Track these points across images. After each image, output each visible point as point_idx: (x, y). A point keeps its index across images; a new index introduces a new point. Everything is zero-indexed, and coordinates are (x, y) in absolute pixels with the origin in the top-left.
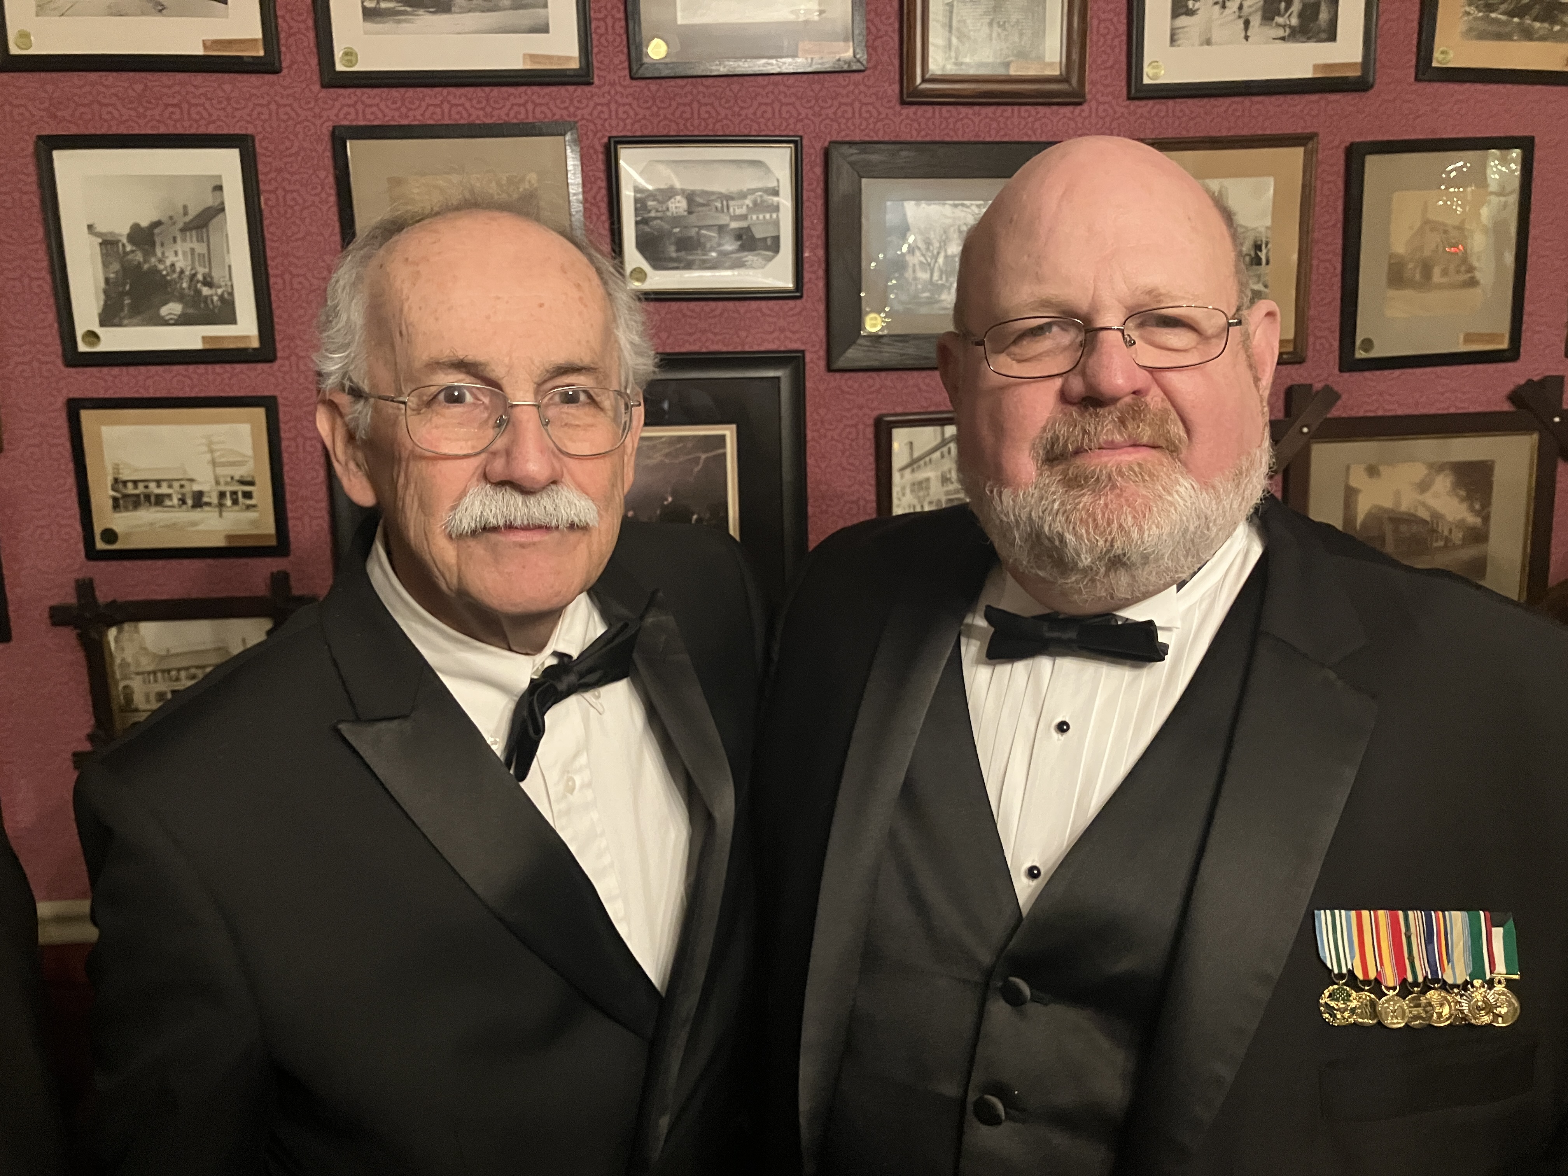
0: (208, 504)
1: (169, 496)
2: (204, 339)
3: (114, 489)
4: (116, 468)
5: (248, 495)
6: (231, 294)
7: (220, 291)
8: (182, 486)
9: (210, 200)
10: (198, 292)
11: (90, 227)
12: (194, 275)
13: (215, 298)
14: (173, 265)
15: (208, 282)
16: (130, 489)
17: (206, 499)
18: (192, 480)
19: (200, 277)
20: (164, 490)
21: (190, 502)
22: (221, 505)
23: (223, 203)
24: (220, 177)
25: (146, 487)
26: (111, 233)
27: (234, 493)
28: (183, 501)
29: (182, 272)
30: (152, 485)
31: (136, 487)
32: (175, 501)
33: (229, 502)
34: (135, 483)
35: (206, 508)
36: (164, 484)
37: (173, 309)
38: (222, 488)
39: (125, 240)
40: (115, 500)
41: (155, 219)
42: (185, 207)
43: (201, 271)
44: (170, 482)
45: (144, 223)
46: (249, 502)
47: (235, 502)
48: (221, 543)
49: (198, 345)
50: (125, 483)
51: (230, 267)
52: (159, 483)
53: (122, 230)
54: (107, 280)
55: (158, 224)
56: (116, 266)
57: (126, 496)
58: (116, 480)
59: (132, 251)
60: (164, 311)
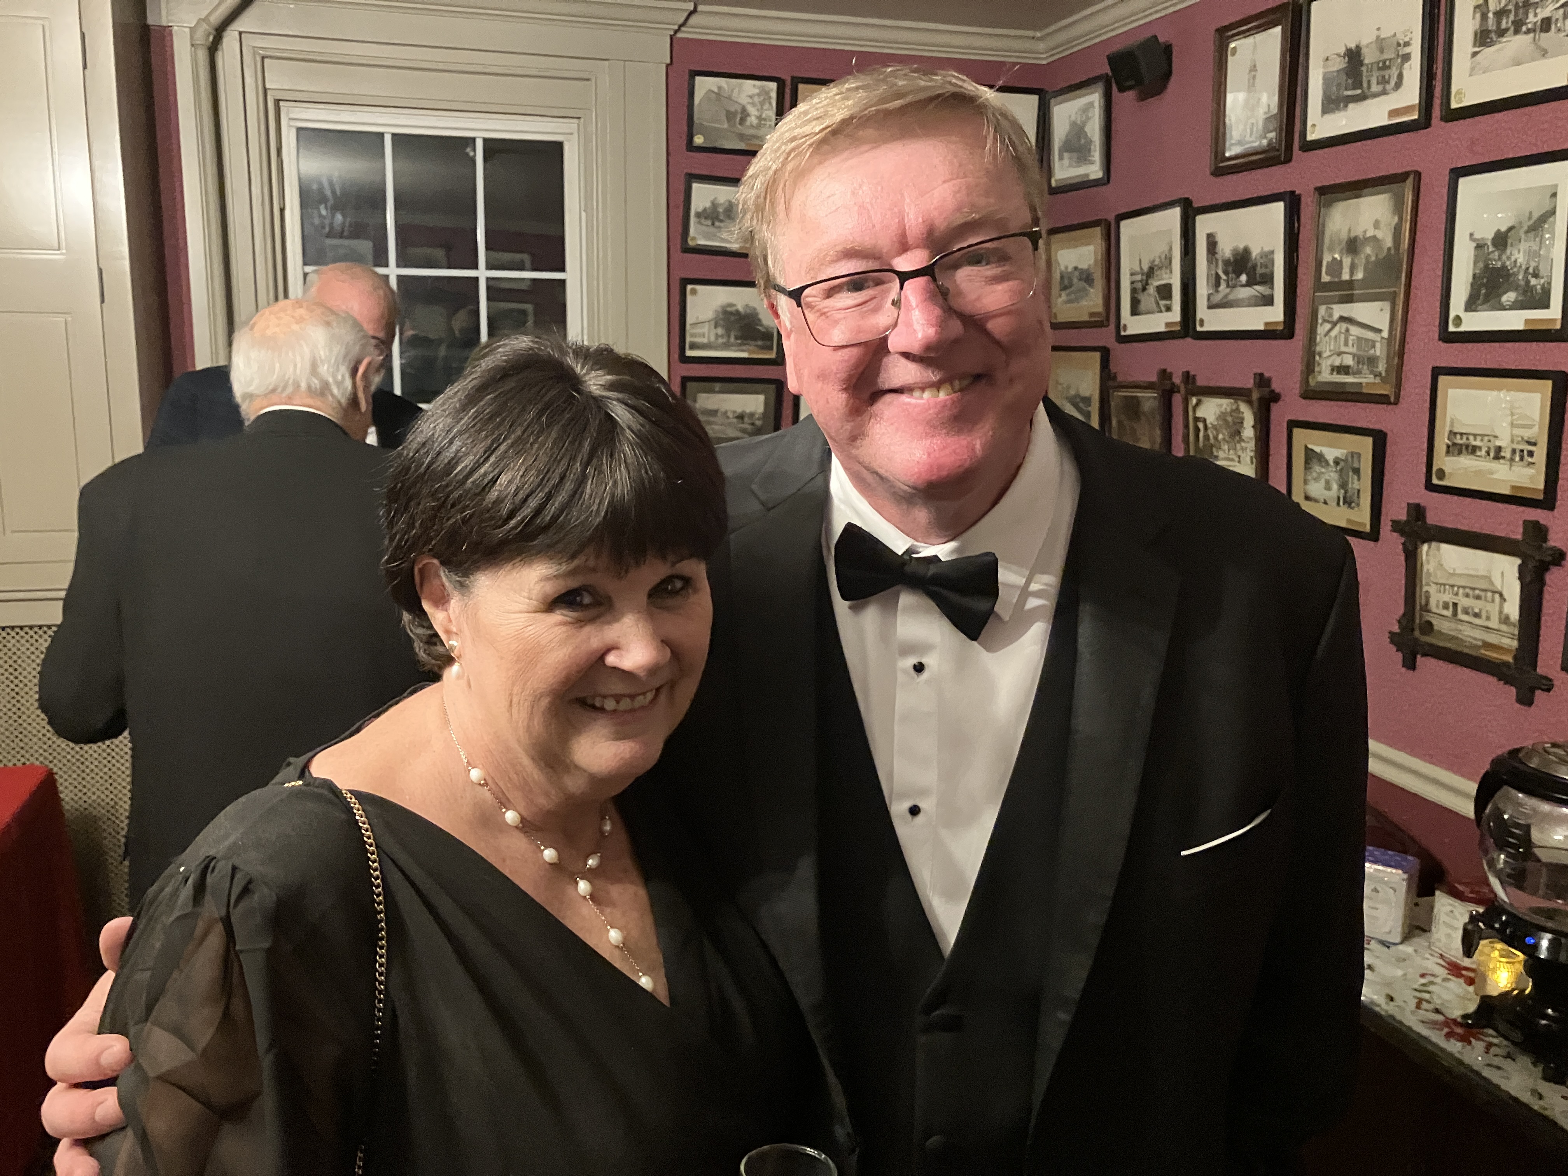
0: (1504, 458)
1: (1480, 448)
2: (1527, 321)
3: (1449, 439)
4: (1452, 422)
5: (1531, 454)
6: (1549, 284)
7: (1542, 281)
8: (1489, 441)
9: (1547, 207)
10: (1528, 282)
11: (1471, 235)
12: (1528, 269)
13: (1539, 287)
14: (1515, 261)
15: (1536, 275)
16: (1458, 440)
17: (1502, 454)
18: (1496, 437)
19: (1531, 270)
20: (1478, 443)
21: (1492, 455)
22: (1512, 460)
23: (1555, 207)
24: (1556, 186)
25: (1468, 439)
26: (1483, 239)
27: (1522, 451)
28: (1488, 453)
29: (1521, 266)
30: (1471, 438)
31: (1461, 439)
32: (1483, 453)
33: (1517, 458)
34: (1461, 434)
35: (1502, 461)
36: (1479, 438)
37: (1509, 297)
38: (1515, 446)
39: (1489, 243)
40: (1448, 447)
41: (1510, 225)
42: (1531, 213)
43: (1533, 264)
44: (1483, 435)
45: (1503, 229)
46: (1530, 460)
47: (1522, 459)
48: (1506, 491)
49: (1520, 326)
50: (1455, 434)
51: (1552, 260)
52: (1475, 435)
53: (1489, 235)
54: (1474, 275)
55: (1511, 229)
56: (1481, 265)
57: (1455, 444)
58: (1451, 431)
59: (1493, 252)
60: (1504, 298)
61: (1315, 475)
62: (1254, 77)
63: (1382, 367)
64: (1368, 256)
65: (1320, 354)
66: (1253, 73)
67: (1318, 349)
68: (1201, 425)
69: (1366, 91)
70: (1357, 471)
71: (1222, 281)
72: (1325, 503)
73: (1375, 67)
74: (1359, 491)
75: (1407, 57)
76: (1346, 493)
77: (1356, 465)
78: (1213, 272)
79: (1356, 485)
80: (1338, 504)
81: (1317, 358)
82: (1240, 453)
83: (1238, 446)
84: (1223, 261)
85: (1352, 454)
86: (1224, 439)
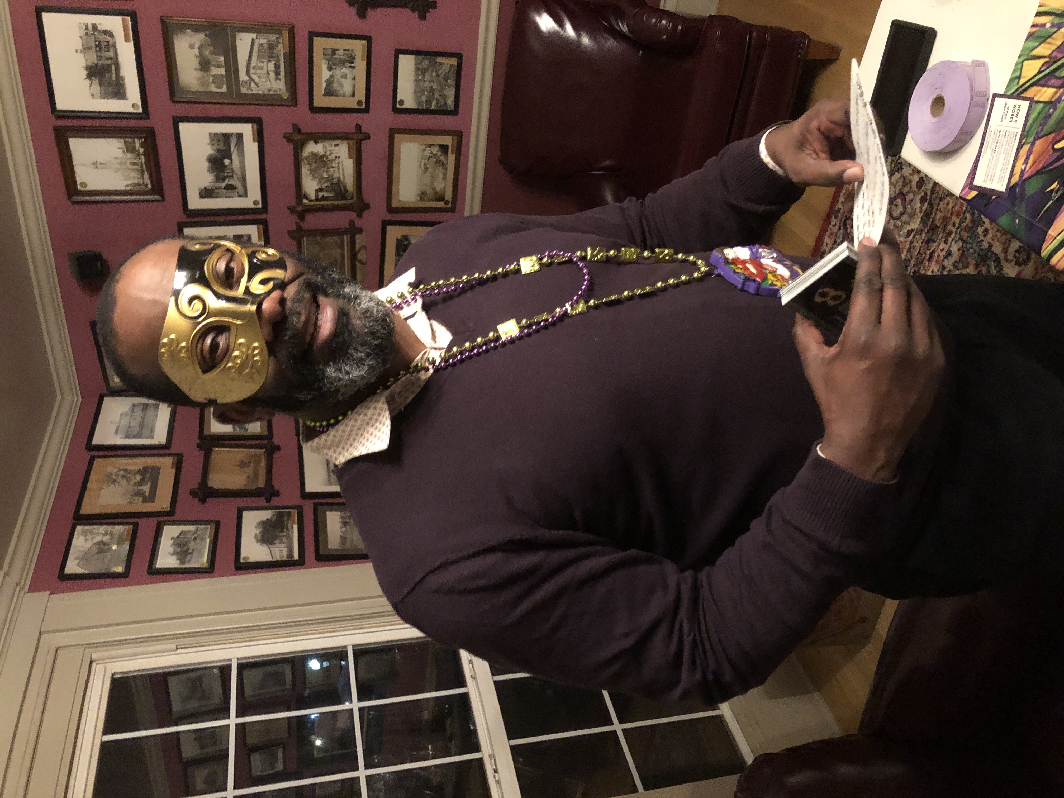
61: (339, 88)
62: (101, 163)
63: (273, 37)
64: (212, 53)
65: (270, 90)
66: (98, 165)
67: (266, 92)
68: (321, 194)
69: (113, 61)
70: (334, 51)
71: (230, 183)
72: (354, 79)
73: (99, 54)
74: (345, 50)
75: (95, 27)
76: (347, 61)
77: (330, 52)
78: (225, 191)
79: (341, 52)
80: (354, 67)
81: (271, 93)
82: (333, 156)
83: (330, 158)
84: (216, 182)
85: (324, 55)
86: (327, 172)
